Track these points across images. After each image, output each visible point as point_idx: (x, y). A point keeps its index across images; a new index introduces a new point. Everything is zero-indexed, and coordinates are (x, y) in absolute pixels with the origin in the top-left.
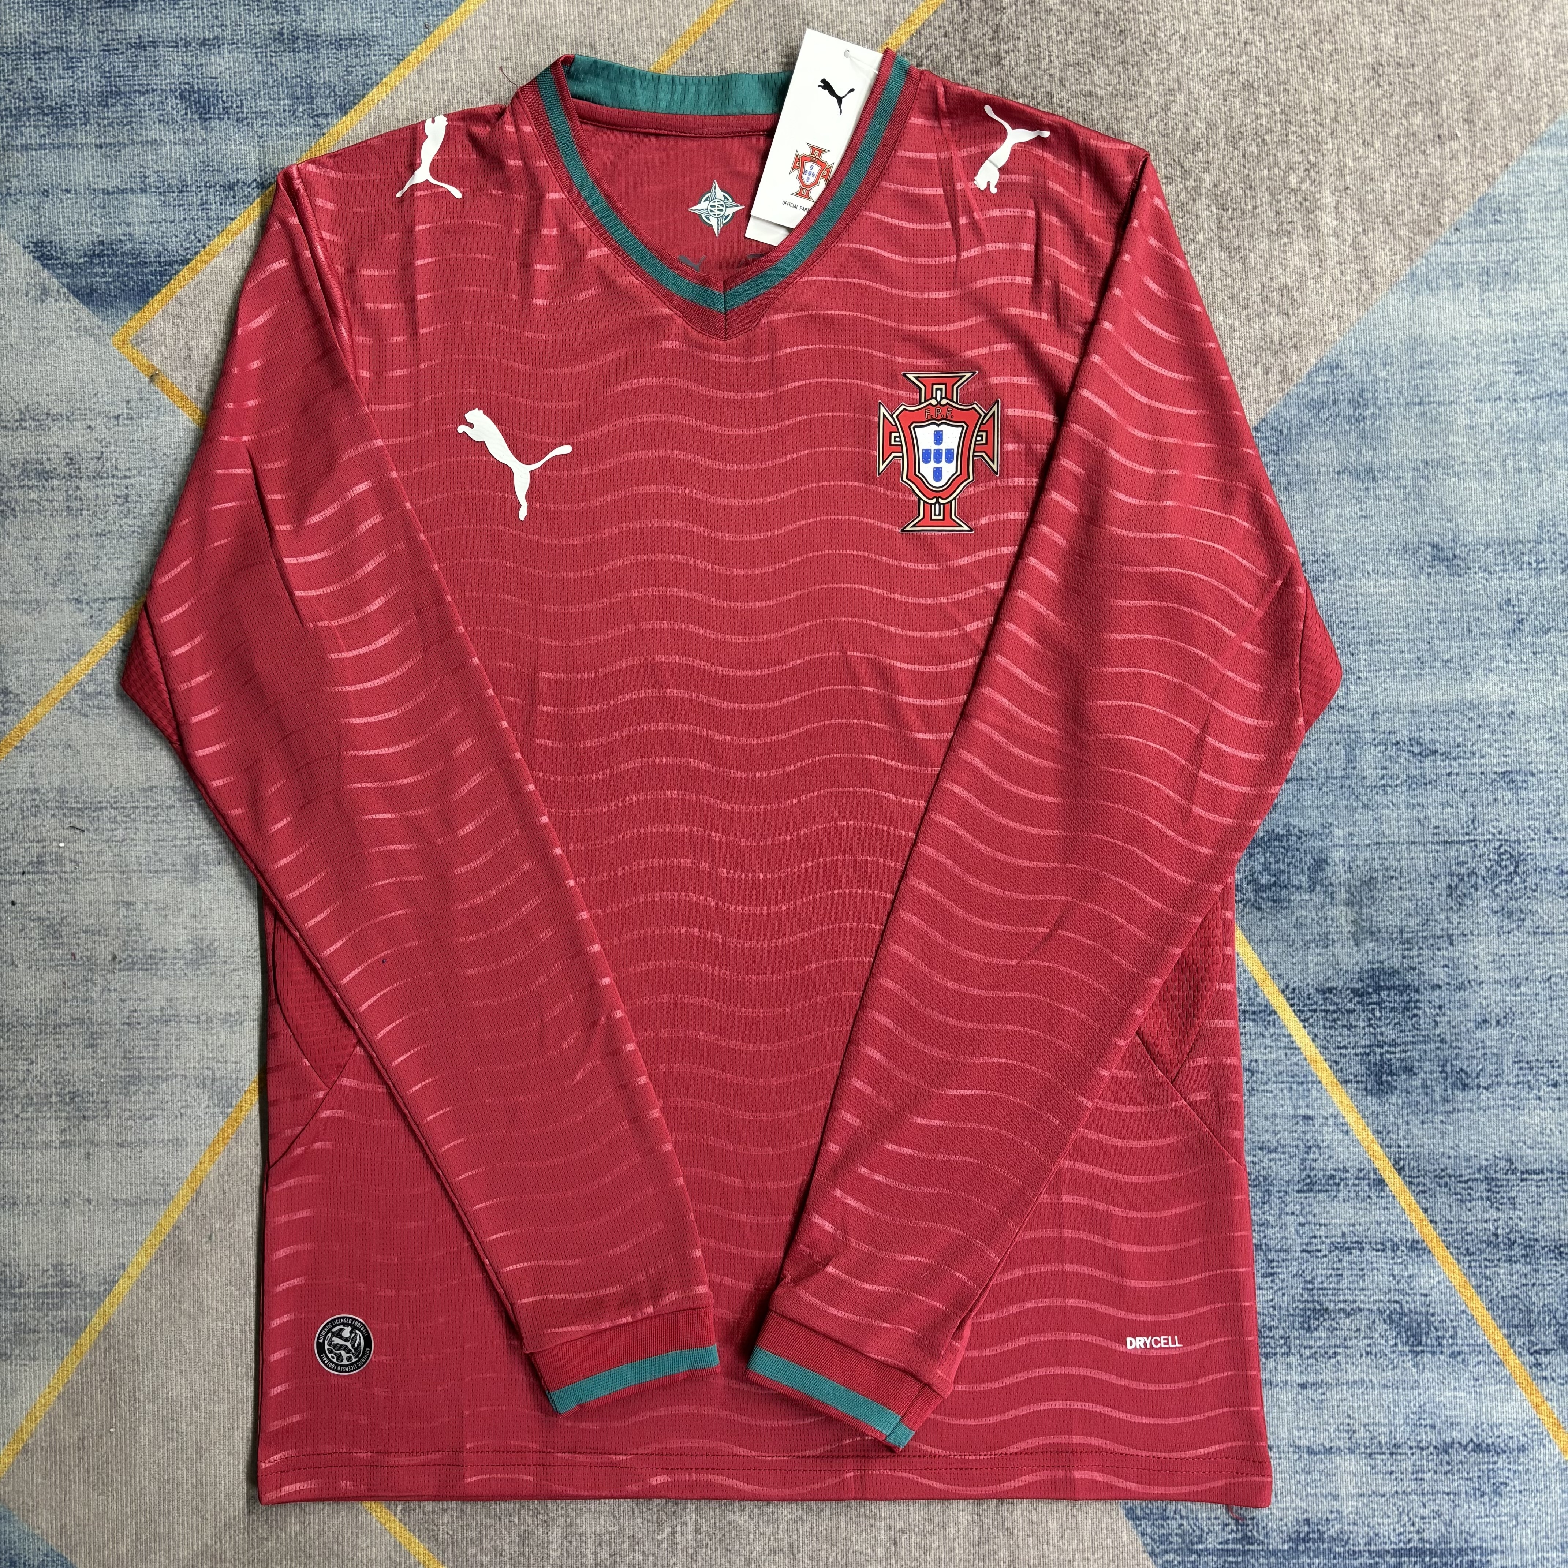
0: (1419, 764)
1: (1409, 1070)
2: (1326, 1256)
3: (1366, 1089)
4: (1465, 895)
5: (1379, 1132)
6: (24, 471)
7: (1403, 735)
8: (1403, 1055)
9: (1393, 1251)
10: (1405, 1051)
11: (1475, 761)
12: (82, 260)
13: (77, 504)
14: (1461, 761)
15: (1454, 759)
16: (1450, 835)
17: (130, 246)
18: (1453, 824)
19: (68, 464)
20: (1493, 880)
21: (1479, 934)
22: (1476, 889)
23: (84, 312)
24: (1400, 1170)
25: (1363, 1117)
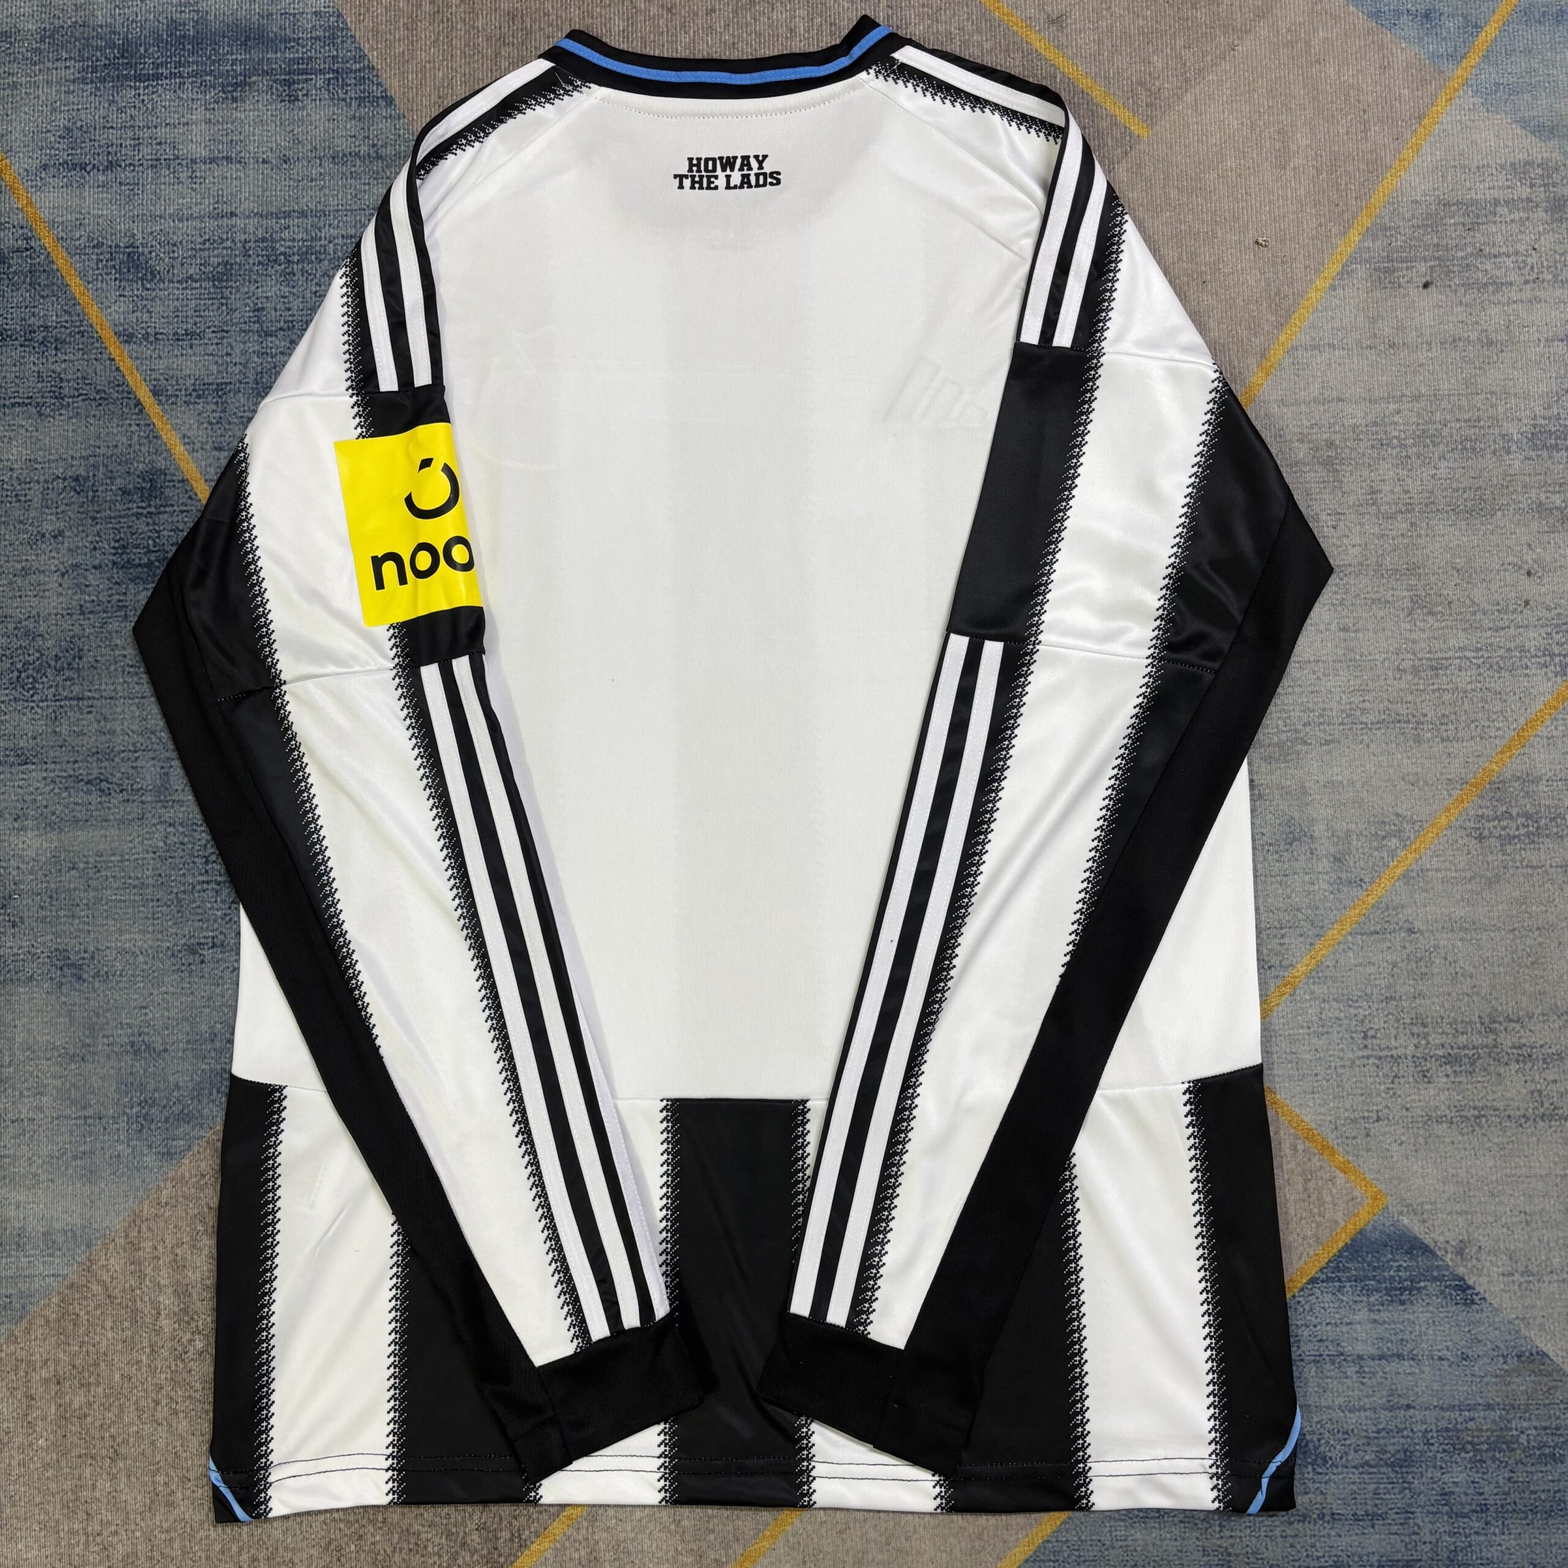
0: (103, 771)
1: (125, 492)
2: (209, 327)
3: (165, 475)
4: (67, 651)
5: (156, 437)
6: (1473, 1064)
7: (116, 799)
8: (130, 506)
9: (147, 333)
10: (129, 509)
11: (52, 775)
12: (1422, 1284)
13: (1415, 1030)
14: (65, 774)
15: (70, 776)
16: (78, 705)
17: (1372, 1299)
18: (74, 715)
19: (1428, 1071)
20: (41, 665)
21: (56, 615)
22: (56, 656)
23: (1417, 1229)
24: (138, 403)
25: (168, 451)
